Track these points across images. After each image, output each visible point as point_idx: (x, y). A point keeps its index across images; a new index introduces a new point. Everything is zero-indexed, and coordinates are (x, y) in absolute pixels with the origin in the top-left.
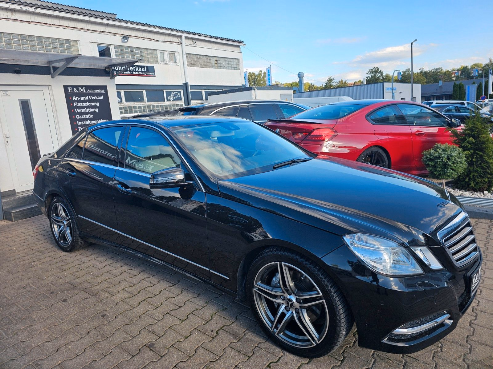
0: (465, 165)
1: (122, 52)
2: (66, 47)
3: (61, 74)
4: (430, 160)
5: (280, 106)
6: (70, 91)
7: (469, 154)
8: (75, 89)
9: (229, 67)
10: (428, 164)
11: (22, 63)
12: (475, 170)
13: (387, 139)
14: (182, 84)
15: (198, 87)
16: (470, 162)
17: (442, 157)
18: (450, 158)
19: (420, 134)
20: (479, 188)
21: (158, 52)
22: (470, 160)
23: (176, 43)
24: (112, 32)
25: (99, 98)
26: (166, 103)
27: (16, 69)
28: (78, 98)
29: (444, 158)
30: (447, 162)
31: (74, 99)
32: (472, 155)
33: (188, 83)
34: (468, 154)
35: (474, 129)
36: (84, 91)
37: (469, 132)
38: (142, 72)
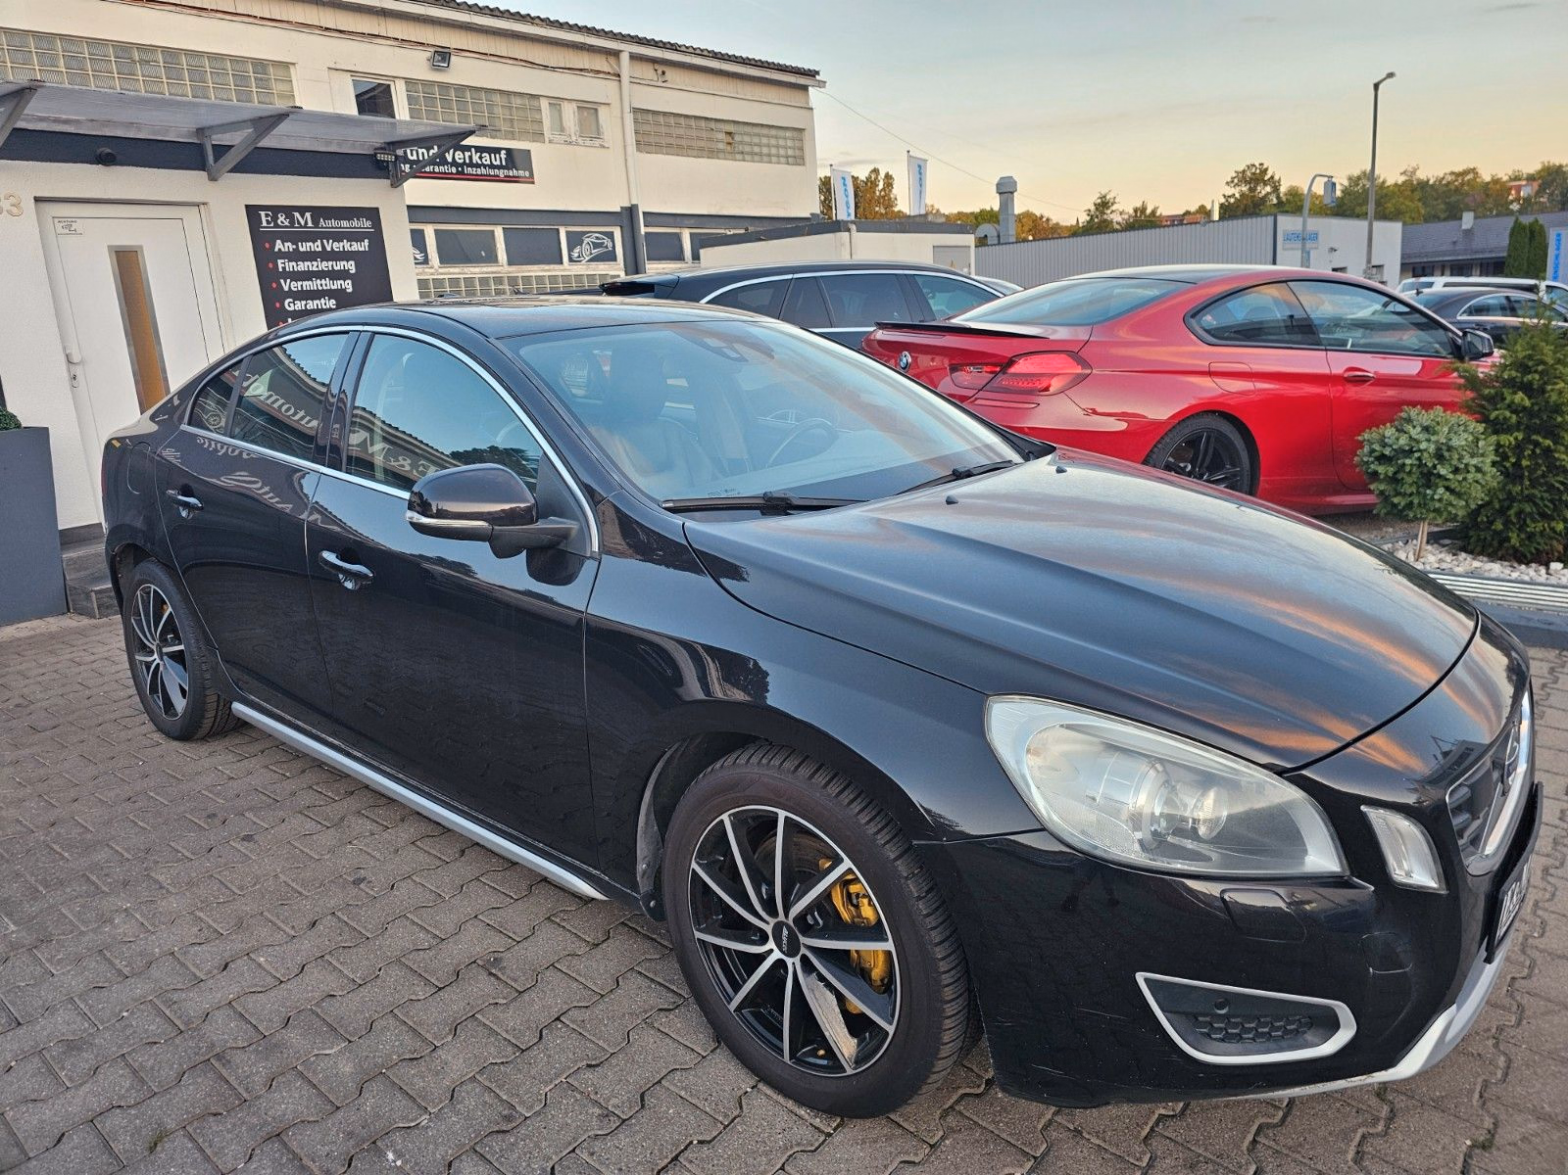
0: (1492, 477)
1: (430, 100)
2: (254, 84)
3: (238, 169)
4: (1382, 459)
5: (920, 281)
6: (264, 224)
7: (1510, 444)
8: (281, 218)
9: (769, 155)
10: (1375, 474)
11: (119, 133)
12: (1527, 496)
13: (1249, 391)
14: (619, 210)
15: (671, 219)
16: (1511, 470)
17: (1420, 451)
18: (1446, 454)
19: (1357, 378)
20: (1534, 551)
21: (544, 104)
22: (1513, 464)
23: (601, 76)
24: (400, 37)
25: (356, 247)
26: (567, 269)
27: (101, 150)
28: (289, 244)
29: (1425, 455)
30: (1435, 467)
31: (280, 249)
32: (1519, 448)
33: (636, 206)
34: (1507, 443)
35: (1530, 364)
36: (310, 224)
37: (1514, 374)
38: (492, 166)
